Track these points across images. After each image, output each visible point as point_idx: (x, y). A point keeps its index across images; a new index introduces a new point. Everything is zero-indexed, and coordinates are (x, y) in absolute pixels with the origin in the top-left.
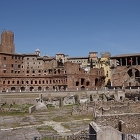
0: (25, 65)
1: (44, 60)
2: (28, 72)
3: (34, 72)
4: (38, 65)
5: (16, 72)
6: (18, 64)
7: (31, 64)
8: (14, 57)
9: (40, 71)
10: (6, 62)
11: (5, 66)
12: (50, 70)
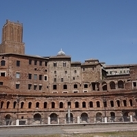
0: (50, 75)
2: (55, 87)
3: (65, 87)
4: (73, 75)
5: (35, 86)
6: (38, 74)
7: (60, 73)
8: (33, 62)
9: (76, 86)
10: (19, 70)
11: (18, 76)
12: (93, 84)
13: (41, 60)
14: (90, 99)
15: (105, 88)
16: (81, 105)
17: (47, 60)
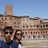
0: (22, 23)
1: (34, 20)
2: (24, 27)
3: (27, 27)
4: (30, 22)
5: (17, 27)
6: (18, 22)
7: (26, 22)
8: (16, 18)
9: (31, 26)
10: (11, 21)
11: (11, 23)
12: (37, 26)
13: (19, 17)
14: (36, 31)
15: (41, 27)
16: (33, 33)
17: (21, 17)
